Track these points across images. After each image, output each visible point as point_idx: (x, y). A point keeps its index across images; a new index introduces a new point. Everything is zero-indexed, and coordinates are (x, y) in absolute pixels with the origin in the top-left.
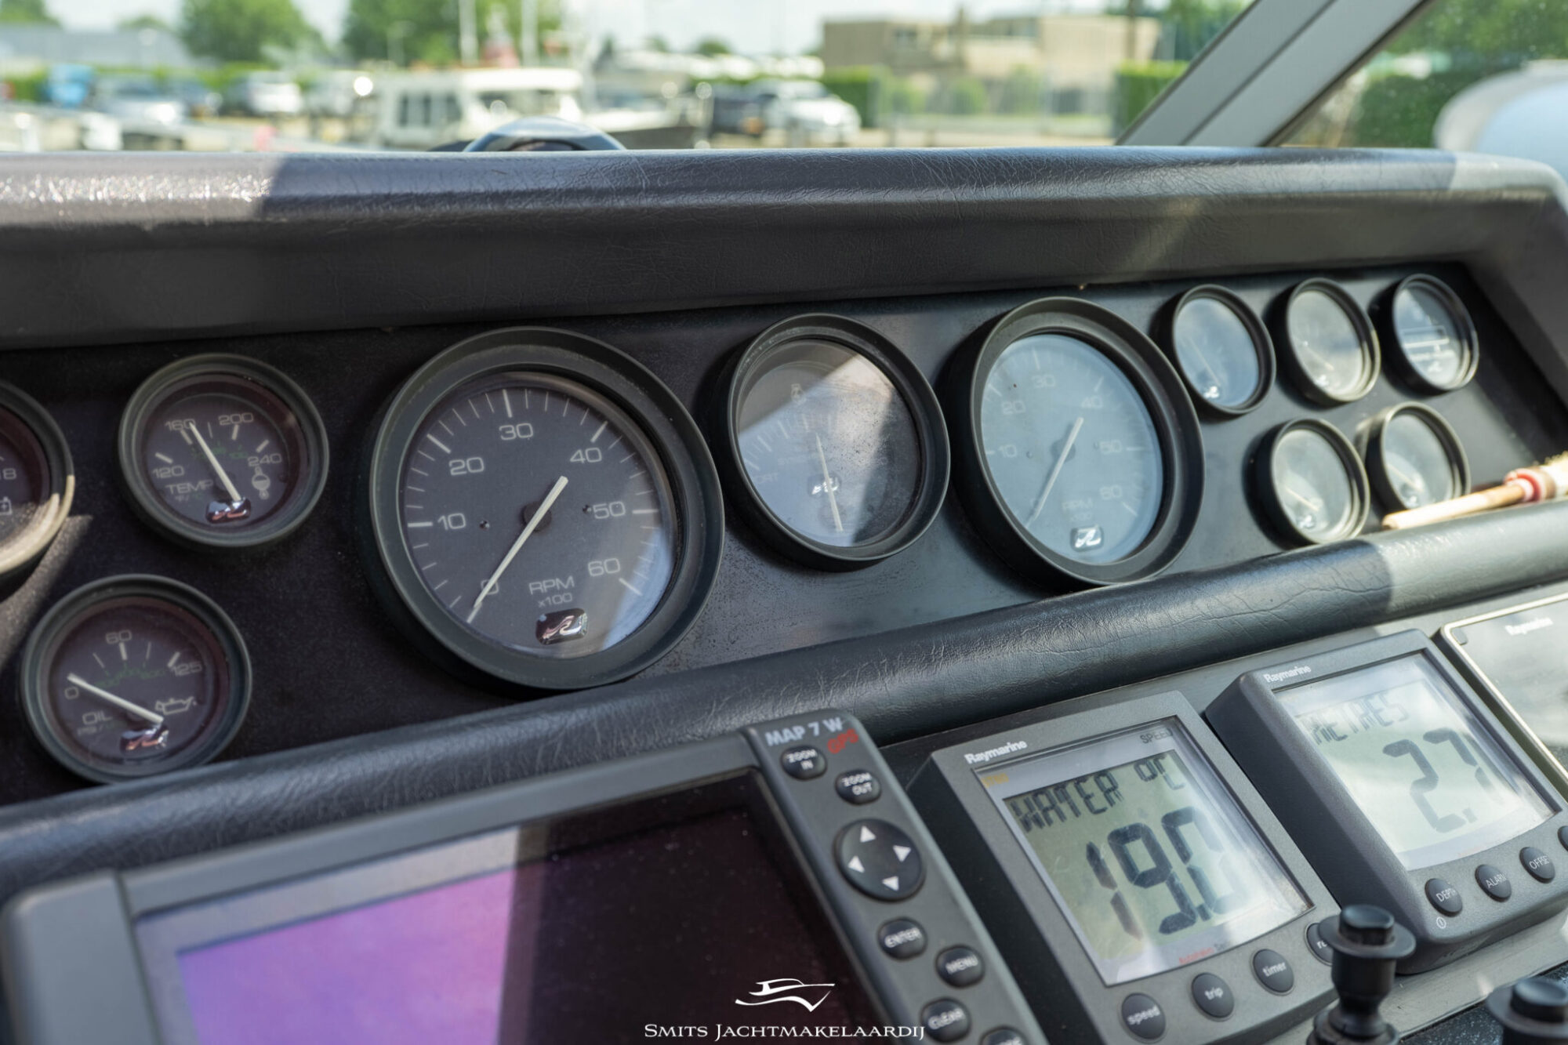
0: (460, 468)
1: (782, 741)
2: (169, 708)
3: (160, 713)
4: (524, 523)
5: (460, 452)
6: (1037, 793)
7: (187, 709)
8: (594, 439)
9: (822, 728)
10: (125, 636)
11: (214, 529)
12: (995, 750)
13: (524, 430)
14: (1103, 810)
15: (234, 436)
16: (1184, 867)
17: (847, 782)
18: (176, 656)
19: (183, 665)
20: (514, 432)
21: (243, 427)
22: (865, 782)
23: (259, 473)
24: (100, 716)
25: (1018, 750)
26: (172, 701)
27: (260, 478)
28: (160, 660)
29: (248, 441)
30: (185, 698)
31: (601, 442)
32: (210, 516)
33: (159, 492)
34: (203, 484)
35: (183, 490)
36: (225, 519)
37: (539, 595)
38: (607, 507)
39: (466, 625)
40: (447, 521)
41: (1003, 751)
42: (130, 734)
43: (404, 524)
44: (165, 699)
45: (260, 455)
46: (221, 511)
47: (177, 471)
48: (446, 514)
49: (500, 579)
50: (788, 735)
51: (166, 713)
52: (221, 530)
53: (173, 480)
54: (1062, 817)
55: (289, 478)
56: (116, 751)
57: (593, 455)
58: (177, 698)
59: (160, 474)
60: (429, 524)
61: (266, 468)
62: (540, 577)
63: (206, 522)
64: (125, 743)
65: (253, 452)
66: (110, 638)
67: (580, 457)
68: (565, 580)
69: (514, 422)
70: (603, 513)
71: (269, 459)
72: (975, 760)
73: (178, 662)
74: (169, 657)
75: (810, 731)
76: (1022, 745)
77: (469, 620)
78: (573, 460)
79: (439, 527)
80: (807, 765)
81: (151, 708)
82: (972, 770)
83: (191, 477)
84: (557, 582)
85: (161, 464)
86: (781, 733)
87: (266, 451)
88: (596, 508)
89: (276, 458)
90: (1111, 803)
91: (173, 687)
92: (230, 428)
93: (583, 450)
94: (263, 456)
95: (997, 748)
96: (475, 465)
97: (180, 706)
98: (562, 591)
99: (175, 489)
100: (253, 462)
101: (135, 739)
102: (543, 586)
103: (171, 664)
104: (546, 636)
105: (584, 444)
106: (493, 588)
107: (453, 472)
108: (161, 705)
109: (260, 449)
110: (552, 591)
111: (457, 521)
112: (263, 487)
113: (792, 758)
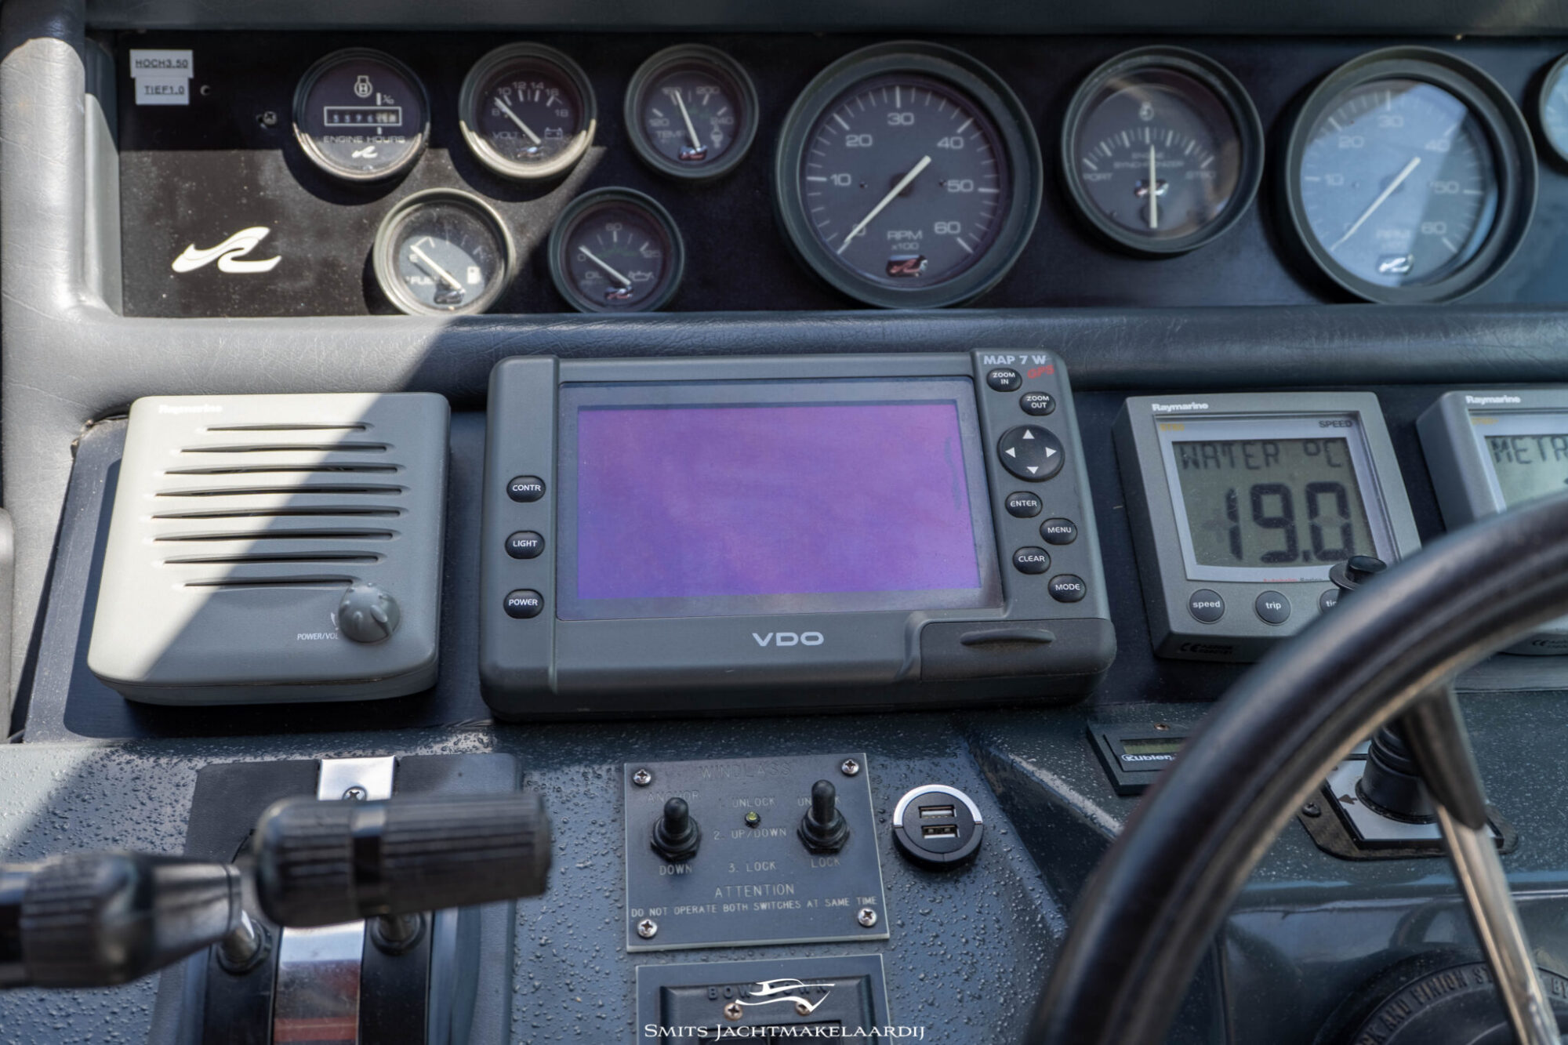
0: (854, 141)
1: (995, 363)
2: (637, 277)
3: (629, 279)
4: (892, 186)
5: (856, 130)
6: (1204, 444)
7: (647, 279)
8: (960, 130)
9: (1030, 360)
10: (618, 227)
11: (682, 166)
12: (1180, 406)
13: (907, 119)
14: (1257, 468)
15: (705, 101)
16: (1308, 522)
17: (1029, 398)
18: (646, 245)
19: (650, 251)
20: (899, 119)
21: (712, 97)
22: (1043, 401)
23: (716, 129)
24: (595, 275)
25: (1199, 409)
26: (639, 273)
27: (717, 133)
28: (635, 247)
29: (713, 107)
30: (647, 272)
31: (965, 134)
32: (680, 156)
33: (649, 135)
34: (679, 133)
35: (666, 136)
36: (689, 158)
37: (894, 241)
38: (959, 183)
39: (835, 256)
40: (837, 179)
41: (1186, 407)
42: (611, 289)
43: (803, 176)
44: (635, 271)
45: (719, 117)
46: (688, 153)
47: (665, 122)
48: (838, 173)
49: (868, 225)
50: (1001, 360)
51: (635, 280)
52: (687, 166)
53: (661, 128)
54: (1218, 465)
55: (733, 134)
56: (601, 299)
57: (957, 143)
58: (642, 272)
59: (654, 123)
60: (823, 179)
61: (722, 127)
62: (897, 228)
63: (677, 159)
64: (607, 294)
65: (714, 115)
66: (610, 227)
67: (945, 143)
68: (915, 232)
69: (901, 111)
70: (954, 188)
71: (724, 121)
72: (1159, 409)
73: (648, 248)
74: (642, 244)
75: (1018, 360)
76: (1204, 406)
77: (840, 252)
78: (940, 144)
79: (831, 182)
80: (1005, 382)
81: (625, 275)
82: (1153, 416)
83: (673, 128)
84: (909, 234)
85: (655, 117)
86: (996, 358)
87: (724, 115)
88: (950, 183)
89: (729, 121)
90: (1268, 464)
91: (642, 264)
92: (702, 97)
93: (950, 137)
94: (722, 116)
95: (1182, 404)
96: (865, 140)
97: (643, 277)
98: (912, 240)
99: (662, 135)
100: (714, 122)
101: (613, 293)
102: (898, 235)
103: (643, 249)
104: (893, 271)
105: (950, 133)
106: (861, 231)
107: (849, 144)
108: (632, 275)
109: (720, 113)
110: (904, 240)
111: (844, 180)
112: (717, 139)
113: (995, 375)
